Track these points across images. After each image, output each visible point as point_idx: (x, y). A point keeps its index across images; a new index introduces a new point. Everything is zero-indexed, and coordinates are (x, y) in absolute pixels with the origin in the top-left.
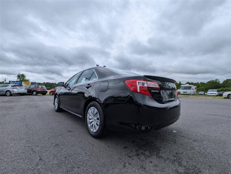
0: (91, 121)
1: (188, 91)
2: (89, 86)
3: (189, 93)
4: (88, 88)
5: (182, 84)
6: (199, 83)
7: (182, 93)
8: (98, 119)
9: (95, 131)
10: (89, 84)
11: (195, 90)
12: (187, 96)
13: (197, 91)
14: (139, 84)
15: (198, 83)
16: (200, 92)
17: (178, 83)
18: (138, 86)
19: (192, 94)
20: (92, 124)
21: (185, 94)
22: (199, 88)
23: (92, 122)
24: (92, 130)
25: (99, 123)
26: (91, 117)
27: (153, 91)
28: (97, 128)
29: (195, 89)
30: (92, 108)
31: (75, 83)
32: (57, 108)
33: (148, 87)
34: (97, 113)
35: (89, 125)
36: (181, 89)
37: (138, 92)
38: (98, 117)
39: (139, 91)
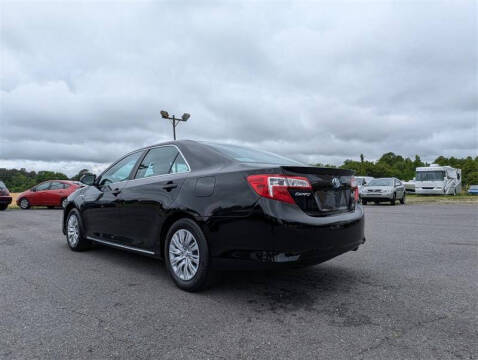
0: (179, 259)
1: (437, 185)
2: (170, 185)
3: (440, 191)
4: (169, 190)
5: (422, 165)
6: (473, 159)
7: (419, 190)
8: (195, 253)
9: (189, 277)
10: (171, 182)
11: (458, 182)
12: (433, 198)
13: (463, 183)
14: (273, 183)
15: (469, 158)
16: (472, 187)
17: (413, 160)
18: (270, 187)
19: (447, 193)
20: (181, 265)
21: (429, 195)
22: (473, 174)
23: (180, 262)
24: (182, 277)
25: (197, 261)
26: (178, 252)
27: (298, 194)
28: (194, 270)
29: (458, 178)
30: (181, 232)
31: (129, 178)
32: (75, 242)
33: (289, 188)
34: (192, 241)
35: (175, 269)
36: (417, 180)
37: (270, 198)
38: (196, 247)
39: (271, 194)
